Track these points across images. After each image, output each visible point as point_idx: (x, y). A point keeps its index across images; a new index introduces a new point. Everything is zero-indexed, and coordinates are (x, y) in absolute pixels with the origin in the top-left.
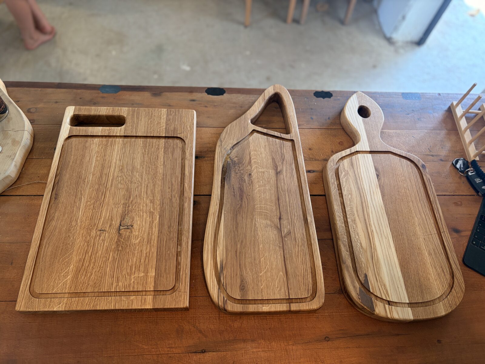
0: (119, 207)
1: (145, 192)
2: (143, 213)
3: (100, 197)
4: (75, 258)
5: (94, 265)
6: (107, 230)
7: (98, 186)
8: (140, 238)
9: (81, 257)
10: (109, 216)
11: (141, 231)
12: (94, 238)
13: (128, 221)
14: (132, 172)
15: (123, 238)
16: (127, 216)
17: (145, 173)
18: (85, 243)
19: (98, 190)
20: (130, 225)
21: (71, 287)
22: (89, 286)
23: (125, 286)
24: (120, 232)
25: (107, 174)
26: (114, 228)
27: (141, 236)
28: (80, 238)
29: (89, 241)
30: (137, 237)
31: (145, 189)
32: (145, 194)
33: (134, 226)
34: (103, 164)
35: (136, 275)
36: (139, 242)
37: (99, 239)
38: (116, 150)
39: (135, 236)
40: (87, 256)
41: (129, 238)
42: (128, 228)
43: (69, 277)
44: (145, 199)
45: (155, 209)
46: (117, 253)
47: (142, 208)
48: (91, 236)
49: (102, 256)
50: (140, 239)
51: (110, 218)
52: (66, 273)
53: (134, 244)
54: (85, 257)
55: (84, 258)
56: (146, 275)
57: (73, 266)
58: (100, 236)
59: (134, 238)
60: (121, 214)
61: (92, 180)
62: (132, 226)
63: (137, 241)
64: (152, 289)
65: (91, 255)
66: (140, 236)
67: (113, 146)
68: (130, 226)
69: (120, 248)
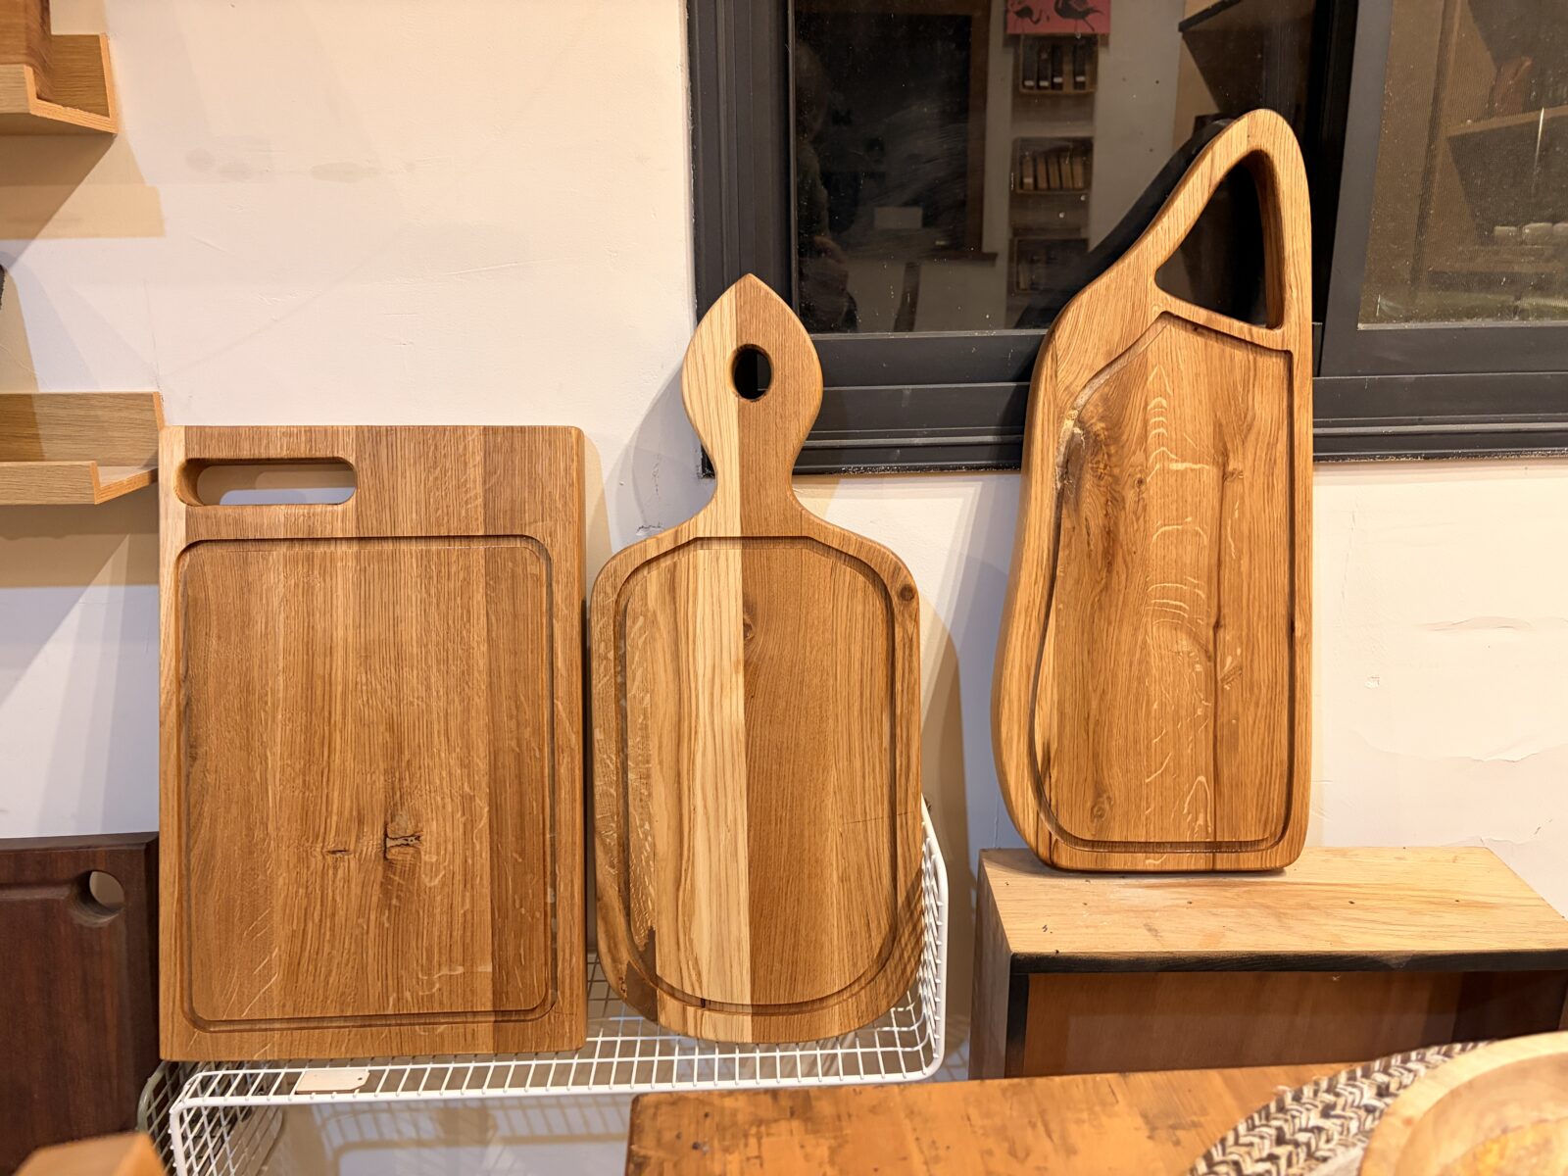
0: (375, 782)
1: (442, 732)
2: (443, 799)
3: (317, 751)
4: (281, 931)
5: (333, 947)
6: (352, 848)
7: (306, 715)
8: (443, 873)
9: (295, 928)
10: (351, 810)
11: (442, 852)
12: (319, 873)
13: (404, 824)
14: (398, 668)
15: (398, 871)
16: (399, 808)
17: (435, 670)
18: (298, 888)
19: (308, 729)
20: (412, 836)
21: (284, 1006)
22: (329, 1002)
23: (420, 1000)
24: (389, 857)
25: (327, 676)
26: (370, 844)
27: (445, 868)
28: (284, 875)
29: (307, 882)
30: (434, 870)
31: (442, 724)
32: (442, 738)
33: (422, 838)
34: (308, 642)
35: (445, 971)
36: (443, 884)
37: (335, 875)
38: (340, 592)
39: (428, 867)
40: (310, 925)
41: (414, 874)
42: (408, 845)
43: (273, 979)
44: (443, 755)
45: (476, 785)
46: (387, 914)
47: (438, 782)
48: (311, 869)
49: (349, 923)
50: (444, 876)
51: (355, 813)
52: (264, 967)
53: (430, 888)
54: (305, 926)
55: (304, 930)
56: (470, 973)
57: (280, 950)
58: (336, 868)
59: (428, 872)
60: (383, 802)
61: (285, 699)
62: (418, 838)
63: (436, 881)
64: (489, 1008)
65: (321, 920)
66: (441, 867)
67: (328, 579)
68: (413, 838)
69: (394, 902)
